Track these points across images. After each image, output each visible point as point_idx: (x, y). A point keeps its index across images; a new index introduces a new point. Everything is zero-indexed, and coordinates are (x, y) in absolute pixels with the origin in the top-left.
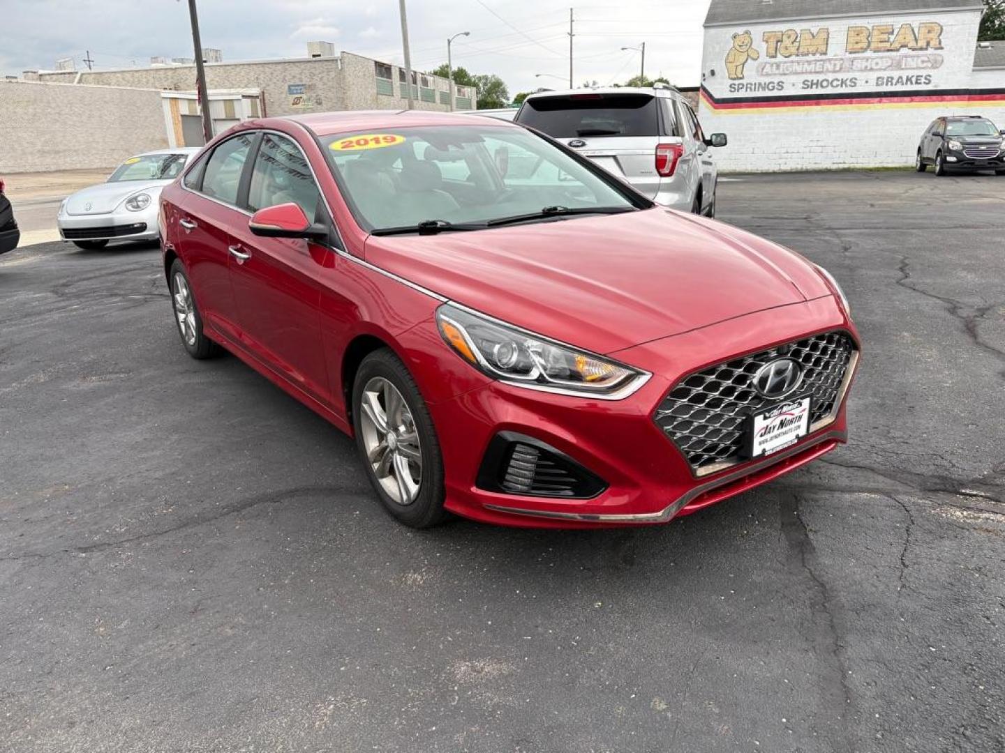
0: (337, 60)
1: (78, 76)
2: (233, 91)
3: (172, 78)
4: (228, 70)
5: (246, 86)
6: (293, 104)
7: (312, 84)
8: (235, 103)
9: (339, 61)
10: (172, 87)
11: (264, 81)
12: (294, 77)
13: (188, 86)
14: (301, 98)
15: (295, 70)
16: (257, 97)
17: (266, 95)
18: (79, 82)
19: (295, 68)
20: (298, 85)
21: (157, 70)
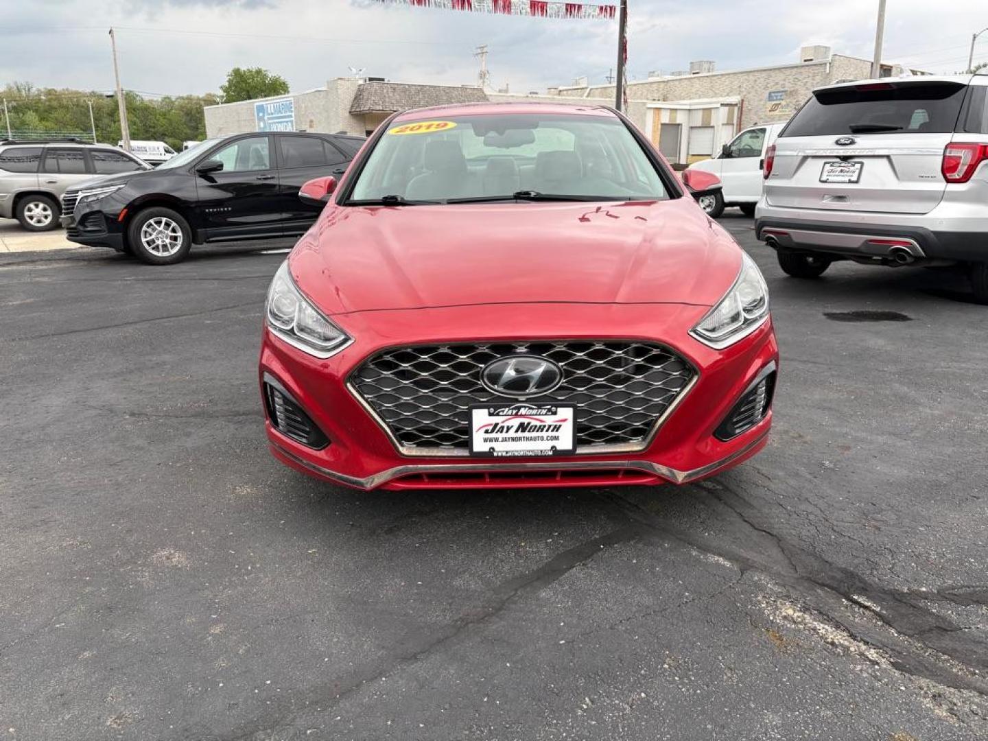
0: (826, 64)
1: (588, 90)
2: (714, 100)
3: (663, 90)
4: (714, 80)
5: (728, 95)
6: (770, 111)
7: (794, 91)
8: (713, 111)
9: (828, 64)
10: (661, 98)
11: (746, 89)
12: (777, 84)
13: (675, 96)
14: (780, 104)
15: (779, 77)
16: (736, 105)
17: (746, 103)
18: (587, 96)
19: (781, 75)
20: (779, 92)
21: (652, 83)
